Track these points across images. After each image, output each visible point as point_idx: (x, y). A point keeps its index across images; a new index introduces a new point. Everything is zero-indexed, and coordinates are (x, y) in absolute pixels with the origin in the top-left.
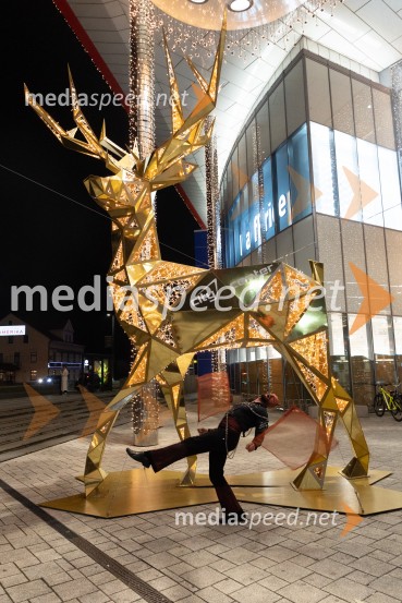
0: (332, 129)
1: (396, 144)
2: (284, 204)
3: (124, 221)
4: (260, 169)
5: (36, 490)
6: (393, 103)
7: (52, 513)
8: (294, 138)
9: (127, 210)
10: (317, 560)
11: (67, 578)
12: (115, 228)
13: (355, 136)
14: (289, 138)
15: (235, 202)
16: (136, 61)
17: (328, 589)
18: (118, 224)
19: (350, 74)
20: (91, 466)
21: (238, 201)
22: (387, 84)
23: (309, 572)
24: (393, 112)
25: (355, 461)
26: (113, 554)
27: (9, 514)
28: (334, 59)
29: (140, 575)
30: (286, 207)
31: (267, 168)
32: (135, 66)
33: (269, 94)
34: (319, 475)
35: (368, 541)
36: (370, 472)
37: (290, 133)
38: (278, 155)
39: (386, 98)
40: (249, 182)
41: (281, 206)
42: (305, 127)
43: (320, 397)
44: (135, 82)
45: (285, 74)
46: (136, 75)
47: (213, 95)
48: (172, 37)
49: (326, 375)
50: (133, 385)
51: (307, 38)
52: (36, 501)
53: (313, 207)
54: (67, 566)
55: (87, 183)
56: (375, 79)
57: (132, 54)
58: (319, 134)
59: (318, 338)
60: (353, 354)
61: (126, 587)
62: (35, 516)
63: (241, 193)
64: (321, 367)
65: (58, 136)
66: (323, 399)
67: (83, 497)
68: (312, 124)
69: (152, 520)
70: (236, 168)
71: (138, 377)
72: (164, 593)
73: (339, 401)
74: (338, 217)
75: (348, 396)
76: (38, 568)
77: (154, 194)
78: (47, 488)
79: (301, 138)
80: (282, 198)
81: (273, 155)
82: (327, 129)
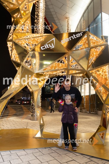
8: (96, 20)
33: (88, 7)
34: (102, 137)
37: (95, 18)
38: (90, 27)
43: (104, 99)
66: (106, 100)
79: (99, 19)
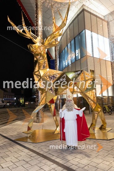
0: (92, 32)
1: (109, 36)
2: (77, 52)
3: (38, 57)
4: (71, 42)
5: (12, 136)
6: (108, 25)
7: (19, 142)
8: (81, 34)
9: (39, 54)
10: (98, 152)
11: (31, 159)
12: (35, 59)
13: (98, 34)
14: (79, 34)
15: (63, 51)
16: (37, 10)
17: (103, 159)
18: (37, 58)
19: (96, 16)
20: (29, 129)
21: (64, 51)
22: (106, 19)
23: (97, 155)
24: (108, 28)
25: (102, 125)
26: (41, 153)
27: (6, 143)
28: (92, 12)
29: (51, 158)
30: (78, 53)
31: (73, 42)
32: (37, 11)
33: (73, 21)
34: (93, 129)
35: (110, 147)
36: (106, 129)
37: (79, 32)
38: (76, 38)
39: (106, 24)
40: (67, 46)
41: (77, 53)
42: (84, 31)
43: (94, 108)
44: (37, 16)
45: (78, 15)
46: (37, 14)
47: (65, 22)
48: (48, 4)
49: (95, 102)
50: (41, 105)
51: (85, 5)
52: (13, 139)
53: (86, 54)
54: (29, 157)
55: (28, 46)
56: (103, 18)
57: (36, 7)
58: (88, 33)
59: (93, 91)
60: (97, 96)
61: (48, 161)
62: (14, 143)
63: (65, 49)
64: (94, 99)
65: (17, 31)
66: (95, 108)
67: (27, 137)
68: (86, 30)
69: (49, 143)
70: (63, 41)
71: (43, 103)
72: (60, 162)
73: (99, 109)
74: (93, 57)
75: (101, 108)
76: (21, 157)
77: (47, 50)
78: (15, 135)
79: (83, 34)
80: (77, 51)
81: (75, 38)
82: (90, 32)
